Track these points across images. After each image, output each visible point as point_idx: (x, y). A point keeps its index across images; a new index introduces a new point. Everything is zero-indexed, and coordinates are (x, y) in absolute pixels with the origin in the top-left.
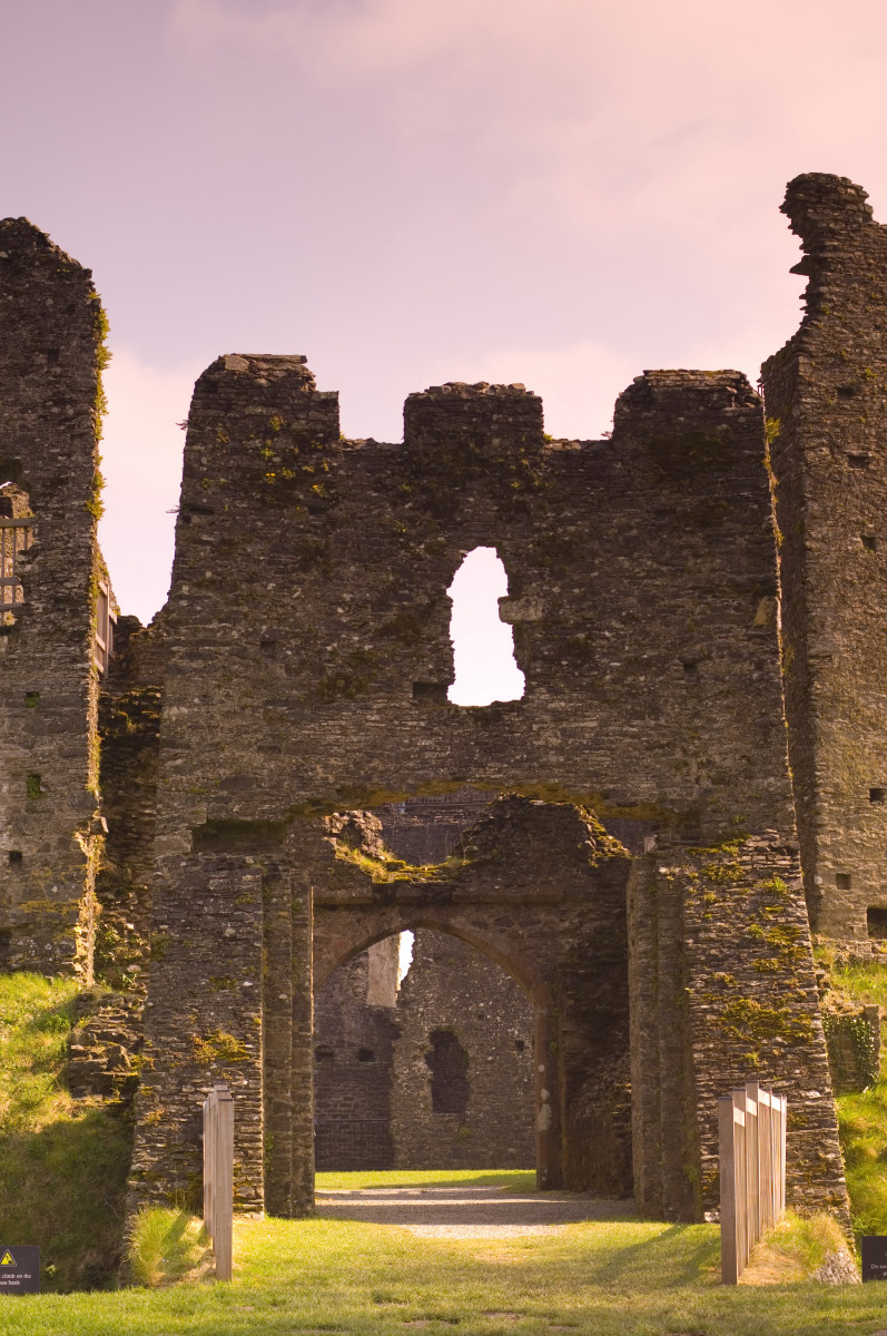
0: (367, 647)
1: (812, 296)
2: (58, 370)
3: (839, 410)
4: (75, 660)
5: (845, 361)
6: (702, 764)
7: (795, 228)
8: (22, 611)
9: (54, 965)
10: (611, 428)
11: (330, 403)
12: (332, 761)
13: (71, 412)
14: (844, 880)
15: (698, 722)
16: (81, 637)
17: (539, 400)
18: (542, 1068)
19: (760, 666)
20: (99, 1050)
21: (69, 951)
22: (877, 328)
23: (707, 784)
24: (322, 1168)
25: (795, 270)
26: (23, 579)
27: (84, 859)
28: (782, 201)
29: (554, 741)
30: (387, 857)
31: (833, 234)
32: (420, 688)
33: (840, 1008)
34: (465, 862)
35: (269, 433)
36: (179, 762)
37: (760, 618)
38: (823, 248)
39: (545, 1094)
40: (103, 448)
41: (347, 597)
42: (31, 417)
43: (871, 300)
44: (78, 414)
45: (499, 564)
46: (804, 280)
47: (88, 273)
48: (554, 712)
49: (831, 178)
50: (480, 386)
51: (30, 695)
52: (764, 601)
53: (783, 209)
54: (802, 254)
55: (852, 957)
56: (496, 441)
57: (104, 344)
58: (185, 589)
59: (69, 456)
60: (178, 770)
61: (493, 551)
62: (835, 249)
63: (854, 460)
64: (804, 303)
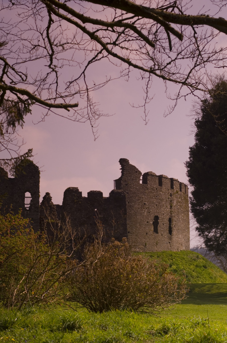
0: (85, 220)
1: (122, 172)
3: (126, 187)
5: (126, 181)
7: (120, 164)
10: (109, 195)
11: (81, 193)
17: (102, 193)
22: (130, 177)
23: (119, 235)
25: (120, 169)
26: (31, 204)
28: (119, 161)
31: (125, 166)
35: (75, 196)
38: (124, 167)
41: (83, 214)
42: (32, 185)
43: (129, 174)
46: (121, 170)
47: (38, 168)
49: (125, 159)
50: (96, 191)
53: (119, 162)
54: (121, 167)
62: (125, 167)
64: (121, 173)
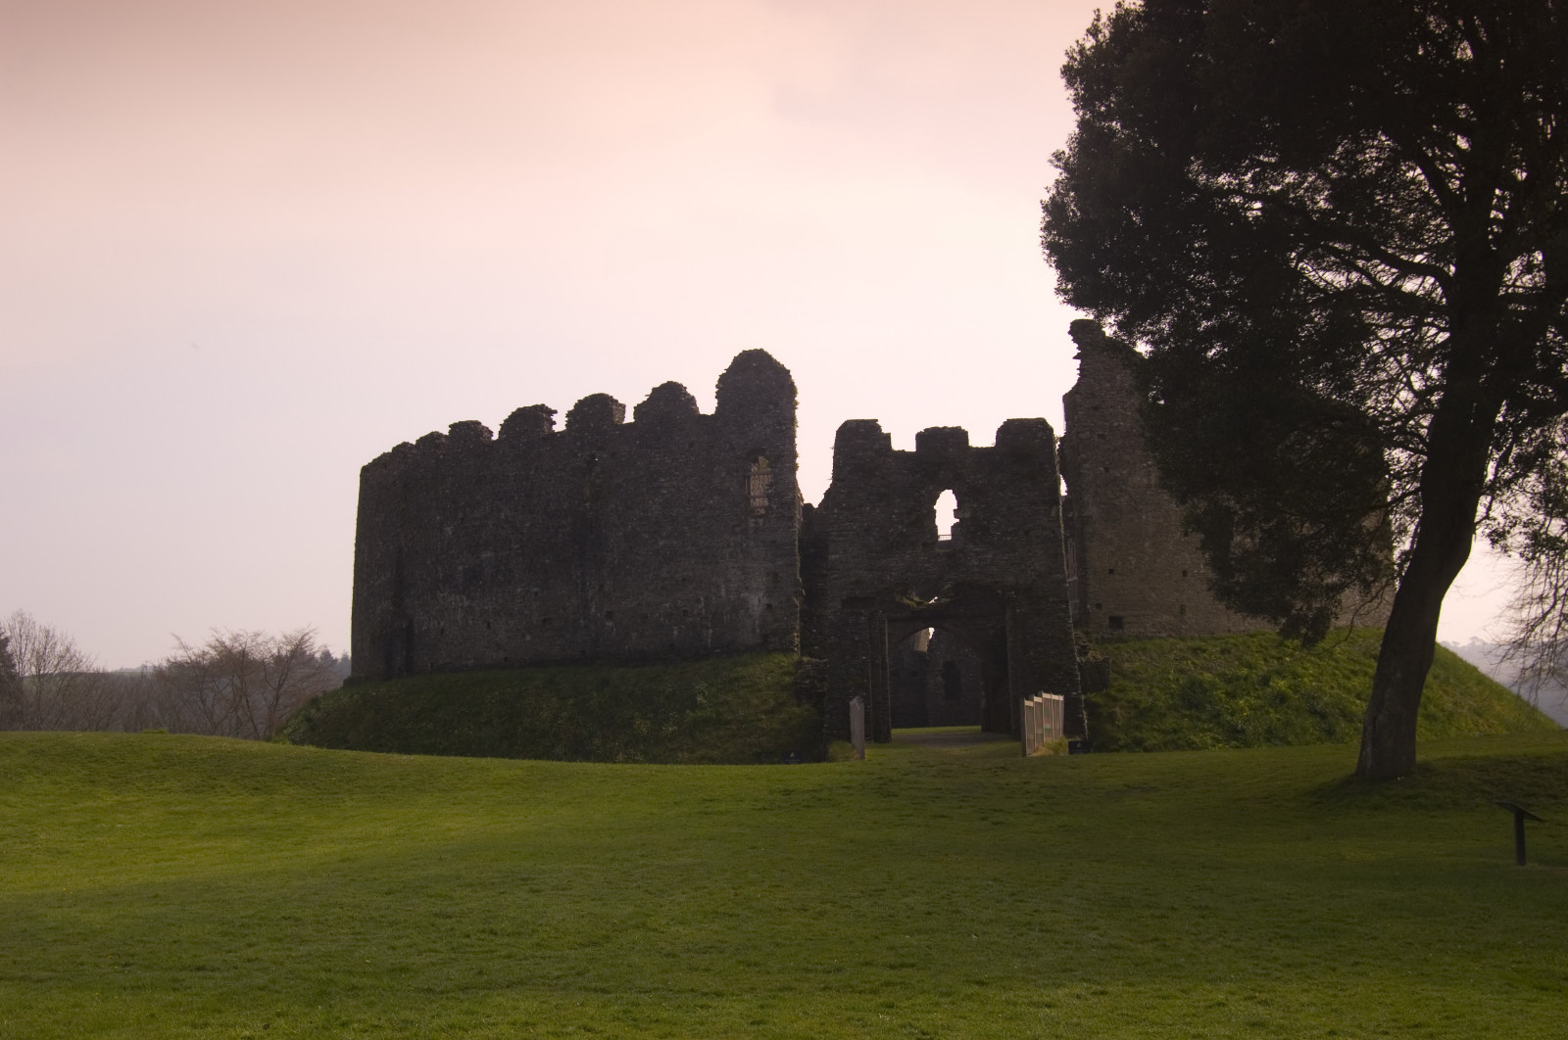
0: (904, 530)
1: (1082, 369)
2: (778, 411)
3: (1094, 416)
4: (790, 528)
5: (1095, 395)
6: (1032, 570)
7: (1075, 340)
8: (768, 509)
9: (787, 650)
10: (995, 442)
11: (888, 436)
12: (893, 573)
13: (784, 428)
14: (1099, 606)
15: (1030, 554)
16: (791, 518)
17: (967, 433)
18: (982, 683)
19: (1053, 532)
20: (808, 682)
21: (792, 643)
22: (1109, 381)
24: (893, 727)
25: (1074, 358)
26: (769, 497)
27: (797, 607)
28: (1069, 329)
29: (976, 563)
30: (917, 599)
31: (1089, 344)
32: (925, 545)
33: (1094, 658)
34: (948, 600)
35: (865, 450)
36: (836, 576)
37: (1053, 513)
38: (1086, 349)
39: (983, 693)
40: (797, 440)
41: (896, 511)
42: (768, 430)
43: (1106, 370)
44: (787, 429)
45: (954, 497)
46: (1079, 362)
47: (789, 371)
48: (976, 552)
50: (945, 428)
51: (773, 542)
52: (1054, 507)
53: (1069, 333)
54: (1077, 352)
55: (1102, 637)
56: (951, 450)
57: (796, 399)
58: (836, 511)
59: (784, 445)
60: (835, 578)
61: (951, 491)
63: (1100, 436)
64: (1078, 372)
